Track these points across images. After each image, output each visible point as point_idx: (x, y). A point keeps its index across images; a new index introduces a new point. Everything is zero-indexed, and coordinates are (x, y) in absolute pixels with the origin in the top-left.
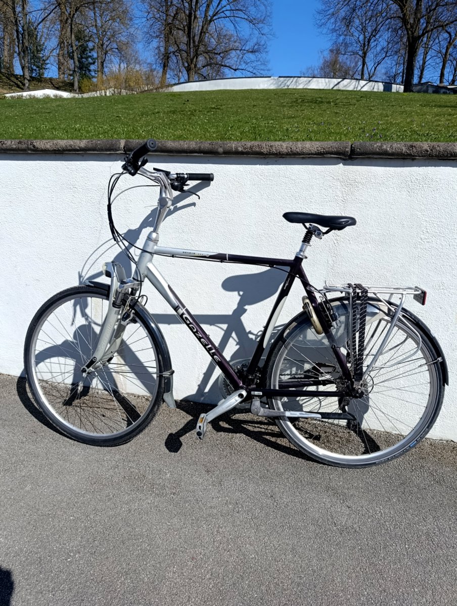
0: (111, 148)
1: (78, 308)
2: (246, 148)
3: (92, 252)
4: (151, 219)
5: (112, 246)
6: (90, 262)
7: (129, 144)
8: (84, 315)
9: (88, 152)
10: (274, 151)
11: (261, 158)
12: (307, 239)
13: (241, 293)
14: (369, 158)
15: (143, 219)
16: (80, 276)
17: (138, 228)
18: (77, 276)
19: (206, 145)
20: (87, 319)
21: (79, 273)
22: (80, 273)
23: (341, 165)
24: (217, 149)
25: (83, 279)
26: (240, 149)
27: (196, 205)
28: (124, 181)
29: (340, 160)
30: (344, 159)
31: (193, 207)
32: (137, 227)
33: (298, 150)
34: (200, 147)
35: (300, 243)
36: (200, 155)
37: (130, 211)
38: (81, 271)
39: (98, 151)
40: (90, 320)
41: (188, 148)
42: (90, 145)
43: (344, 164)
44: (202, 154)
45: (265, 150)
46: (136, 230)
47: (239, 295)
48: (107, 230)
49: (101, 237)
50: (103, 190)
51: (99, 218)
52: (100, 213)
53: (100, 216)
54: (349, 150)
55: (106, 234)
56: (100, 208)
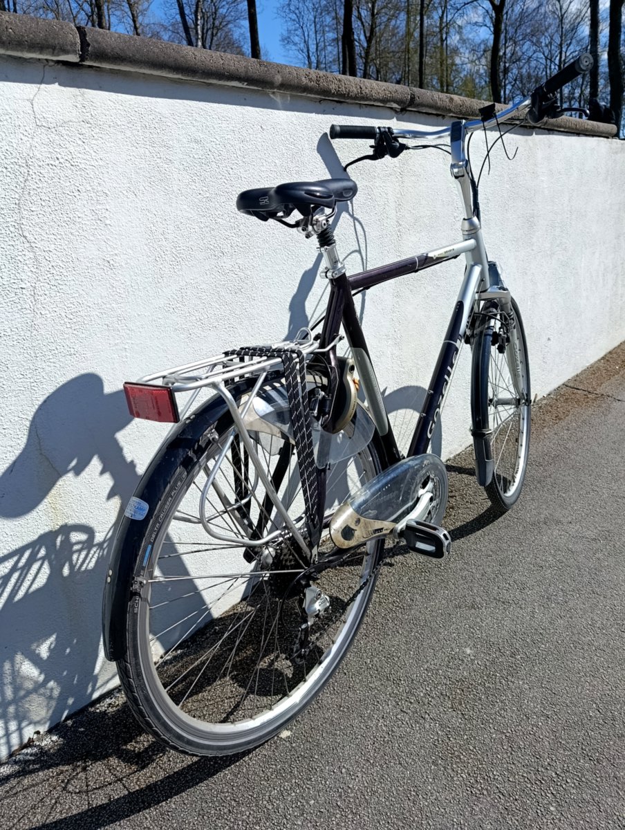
0: (50, 42)
2: (311, 80)
24: (273, 77)
26: (304, 81)
28: (80, 142)
29: (393, 112)
30: (396, 111)
36: (241, 85)
37: (108, 222)
43: (398, 120)
44: (245, 85)
48: (53, 283)
49: (39, 306)
50: (22, 170)
51: (27, 253)
52: (25, 237)
53: (28, 245)
54: (409, 97)
55: (53, 294)
56: (24, 221)
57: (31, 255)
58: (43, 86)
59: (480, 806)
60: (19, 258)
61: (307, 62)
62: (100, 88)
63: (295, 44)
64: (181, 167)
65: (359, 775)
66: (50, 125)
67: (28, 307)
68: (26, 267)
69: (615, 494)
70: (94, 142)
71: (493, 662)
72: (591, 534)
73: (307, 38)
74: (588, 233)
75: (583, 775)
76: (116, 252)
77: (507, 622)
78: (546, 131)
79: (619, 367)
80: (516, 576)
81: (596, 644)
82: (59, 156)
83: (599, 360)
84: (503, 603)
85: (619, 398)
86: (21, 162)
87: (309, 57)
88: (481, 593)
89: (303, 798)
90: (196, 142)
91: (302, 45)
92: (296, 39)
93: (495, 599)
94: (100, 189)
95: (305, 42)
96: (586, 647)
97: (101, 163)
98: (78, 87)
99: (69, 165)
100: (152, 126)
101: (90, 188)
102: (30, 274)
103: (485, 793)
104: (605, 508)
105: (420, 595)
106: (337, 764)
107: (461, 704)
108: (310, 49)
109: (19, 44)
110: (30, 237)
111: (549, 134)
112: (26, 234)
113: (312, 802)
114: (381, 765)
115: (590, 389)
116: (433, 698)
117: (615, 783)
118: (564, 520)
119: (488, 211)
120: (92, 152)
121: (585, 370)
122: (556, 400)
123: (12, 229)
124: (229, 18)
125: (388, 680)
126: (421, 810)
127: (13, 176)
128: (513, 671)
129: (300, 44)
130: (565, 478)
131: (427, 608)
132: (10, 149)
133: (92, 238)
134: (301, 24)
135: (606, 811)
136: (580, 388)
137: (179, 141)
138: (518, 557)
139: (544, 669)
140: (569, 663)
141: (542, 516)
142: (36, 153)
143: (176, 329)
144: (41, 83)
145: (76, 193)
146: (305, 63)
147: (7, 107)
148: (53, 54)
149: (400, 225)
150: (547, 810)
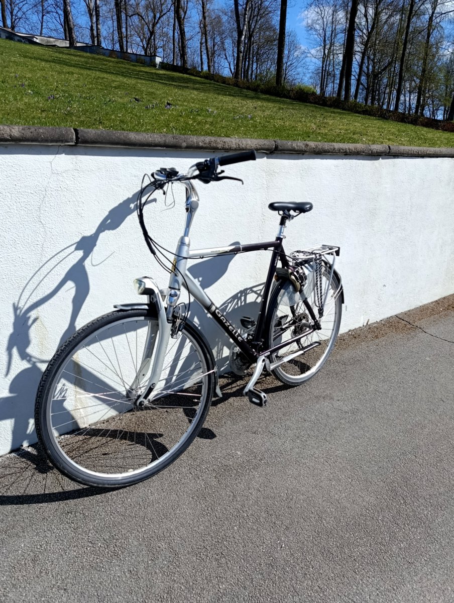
0: (61, 139)
1: (15, 351)
2: (205, 143)
3: (33, 275)
4: (109, 221)
5: (61, 261)
6: (31, 287)
7: (85, 135)
8: (24, 356)
9: (21, 143)
10: (227, 146)
11: (211, 152)
12: (282, 223)
13: (200, 279)
14: (284, 153)
15: (99, 223)
16: (16, 308)
17: (94, 234)
18: (11, 310)
19: (169, 139)
20: (29, 361)
21: (14, 304)
22: (16, 304)
23: (265, 158)
24: (181, 144)
25: (21, 311)
26: (201, 144)
27: (157, 201)
28: (72, 179)
29: (264, 154)
30: (266, 154)
31: (154, 203)
32: (92, 233)
33: (243, 146)
34: (165, 141)
35: (278, 227)
36: (162, 148)
37: (83, 215)
38: (16, 302)
39: (39, 142)
40: (34, 360)
41: (153, 142)
42: (28, 134)
43: (267, 158)
44: (165, 148)
45: (220, 146)
46: (91, 236)
47: (199, 281)
48: (52, 242)
49: (45, 253)
50: (43, 193)
51: (41, 229)
52: (41, 222)
53: (42, 225)
54: (274, 147)
55: (52, 247)
56: (41, 215)
57: (43, 230)
58: (57, 156)
59: (203, 519)
60: (38, 231)
61: (323, 44)
62: (86, 154)
63: (316, 30)
64: (125, 189)
65: (156, 494)
66: (59, 172)
67: (39, 252)
68: (40, 235)
69: (377, 390)
70: (80, 179)
71: (248, 461)
72: (345, 409)
73: (325, 26)
74: (427, 219)
75: (259, 519)
76: (86, 229)
77: (268, 444)
78: (392, 157)
79: (443, 310)
80: (288, 422)
81: (308, 464)
82: (61, 186)
83: (432, 303)
84: (272, 434)
85: (426, 331)
86: (43, 189)
87: (325, 41)
88: (264, 427)
89: (126, 497)
90: (135, 176)
91: (321, 31)
92: (318, 27)
93: (269, 431)
94: (80, 200)
95: (323, 29)
96: (301, 465)
97: (82, 188)
98: (74, 154)
99: (65, 190)
100: (111, 170)
101: (75, 200)
102: (42, 238)
103: (209, 514)
104: (365, 396)
105: (231, 422)
106: (148, 488)
107: (220, 476)
108: (327, 35)
109: (47, 141)
110: (44, 222)
111: (395, 158)
112: (42, 221)
113: (129, 500)
114: (167, 493)
115: (411, 322)
116: (208, 470)
117: (272, 525)
118: (336, 398)
119: (335, 207)
120: (78, 183)
121: (418, 308)
122: (384, 325)
123: (36, 218)
124: (270, 9)
125: (191, 458)
126: (175, 514)
127: (38, 196)
128: (256, 468)
129: (319, 30)
130: (354, 375)
131: (230, 428)
132: (39, 184)
133: (73, 222)
134: (323, 15)
135: (260, 535)
136: (405, 319)
137: (125, 176)
138: (296, 413)
139: (272, 470)
140: (287, 470)
141: (325, 394)
142: (50, 185)
143: (114, 266)
144: (57, 154)
145: (68, 203)
146: (321, 45)
147: (39, 166)
148: (62, 143)
149: (264, 216)
150: (233, 528)
